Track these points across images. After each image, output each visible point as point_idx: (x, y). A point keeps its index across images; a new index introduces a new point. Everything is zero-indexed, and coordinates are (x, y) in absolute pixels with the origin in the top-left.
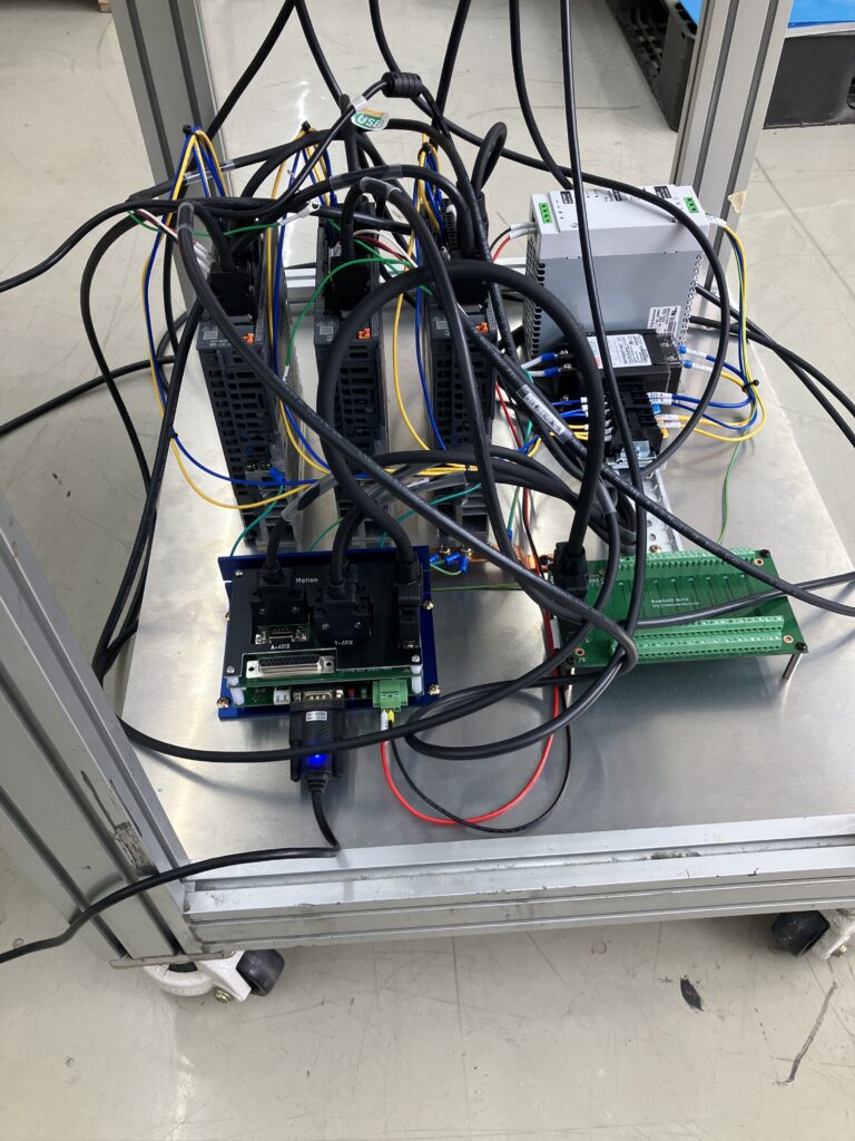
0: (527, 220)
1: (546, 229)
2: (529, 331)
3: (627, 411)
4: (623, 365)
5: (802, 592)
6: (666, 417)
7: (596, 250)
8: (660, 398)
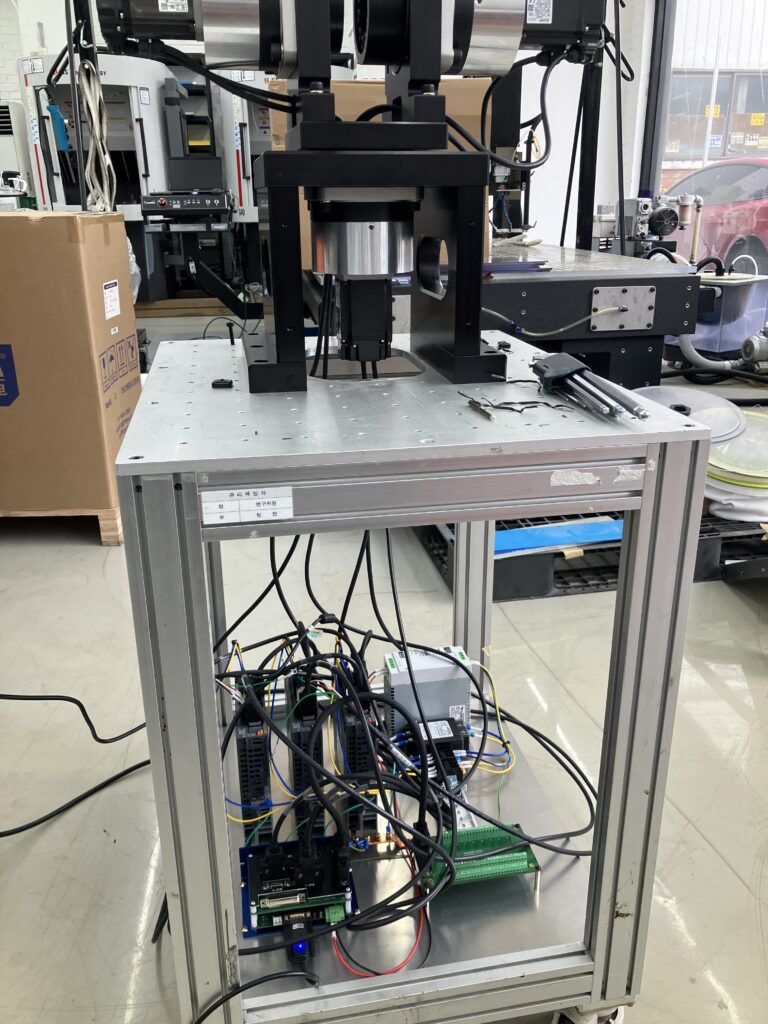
0: (383, 666)
1: (393, 671)
2: (389, 722)
3: (443, 761)
4: (439, 737)
5: (540, 843)
6: (464, 762)
7: (417, 680)
8: (460, 753)
